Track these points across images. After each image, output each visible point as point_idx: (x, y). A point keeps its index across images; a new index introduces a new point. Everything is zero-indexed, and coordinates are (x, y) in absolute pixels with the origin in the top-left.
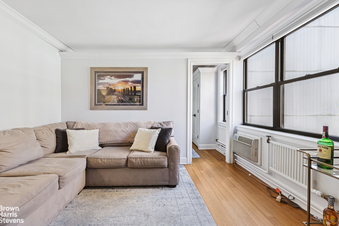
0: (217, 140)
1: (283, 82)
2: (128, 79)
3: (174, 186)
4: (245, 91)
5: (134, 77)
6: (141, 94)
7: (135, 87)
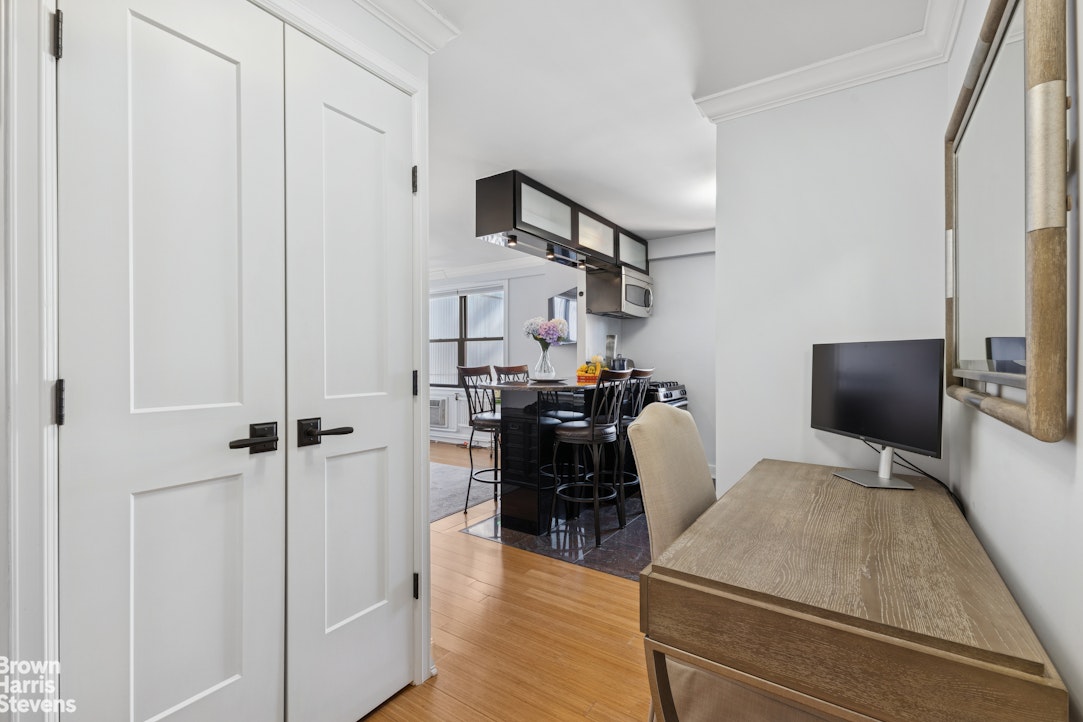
1: (467, 339)
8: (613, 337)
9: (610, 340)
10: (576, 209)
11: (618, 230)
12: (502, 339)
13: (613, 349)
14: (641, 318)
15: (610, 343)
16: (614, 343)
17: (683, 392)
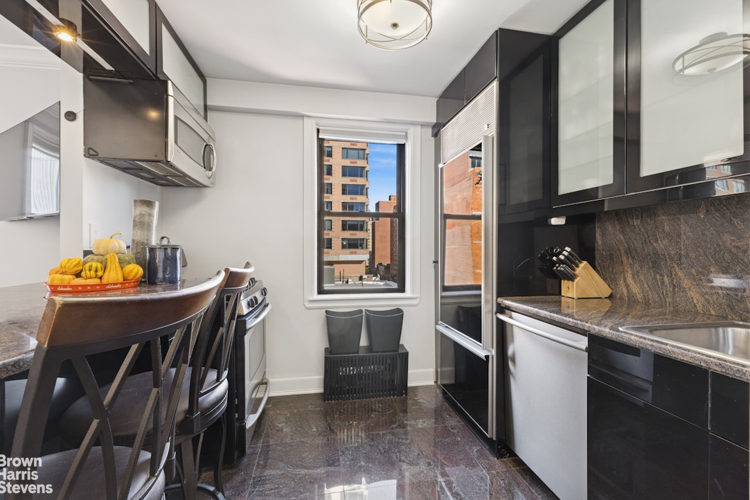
8: (149, 204)
9: (145, 209)
11: (158, 15)
13: (149, 226)
14: (197, 187)
15: (142, 215)
16: (150, 215)
17: (264, 292)
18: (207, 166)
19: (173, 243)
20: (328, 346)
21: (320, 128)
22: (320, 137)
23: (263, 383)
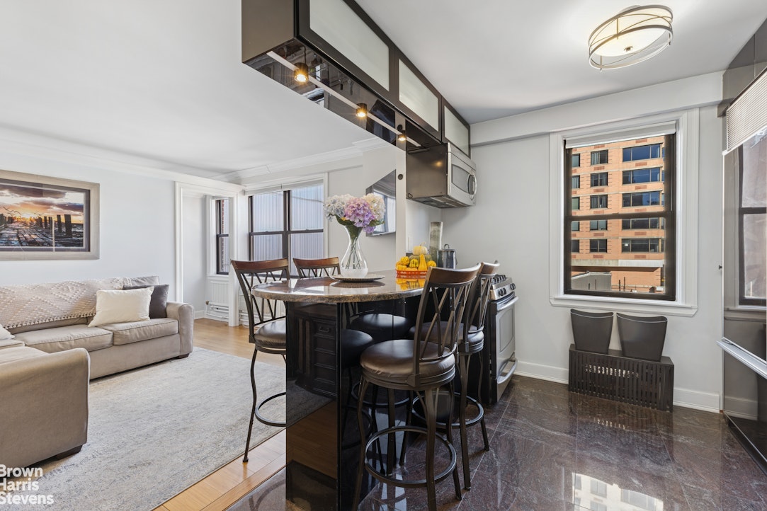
0: (207, 303)
1: (290, 232)
2: (48, 199)
3: (186, 356)
4: (251, 235)
5: (66, 197)
6: (84, 231)
7: (68, 217)
8: (438, 224)
9: (435, 228)
10: (396, 55)
11: (443, 103)
12: (322, 231)
13: (438, 237)
14: (463, 206)
15: (435, 231)
16: (439, 231)
17: (513, 287)
18: (471, 191)
19: (451, 248)
20: (574, 343)
21: (567, 139)
22: (567, 147)
23: (511, 360)
